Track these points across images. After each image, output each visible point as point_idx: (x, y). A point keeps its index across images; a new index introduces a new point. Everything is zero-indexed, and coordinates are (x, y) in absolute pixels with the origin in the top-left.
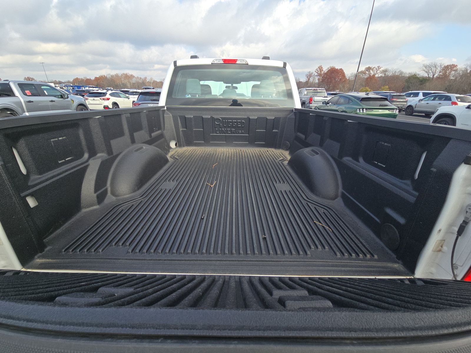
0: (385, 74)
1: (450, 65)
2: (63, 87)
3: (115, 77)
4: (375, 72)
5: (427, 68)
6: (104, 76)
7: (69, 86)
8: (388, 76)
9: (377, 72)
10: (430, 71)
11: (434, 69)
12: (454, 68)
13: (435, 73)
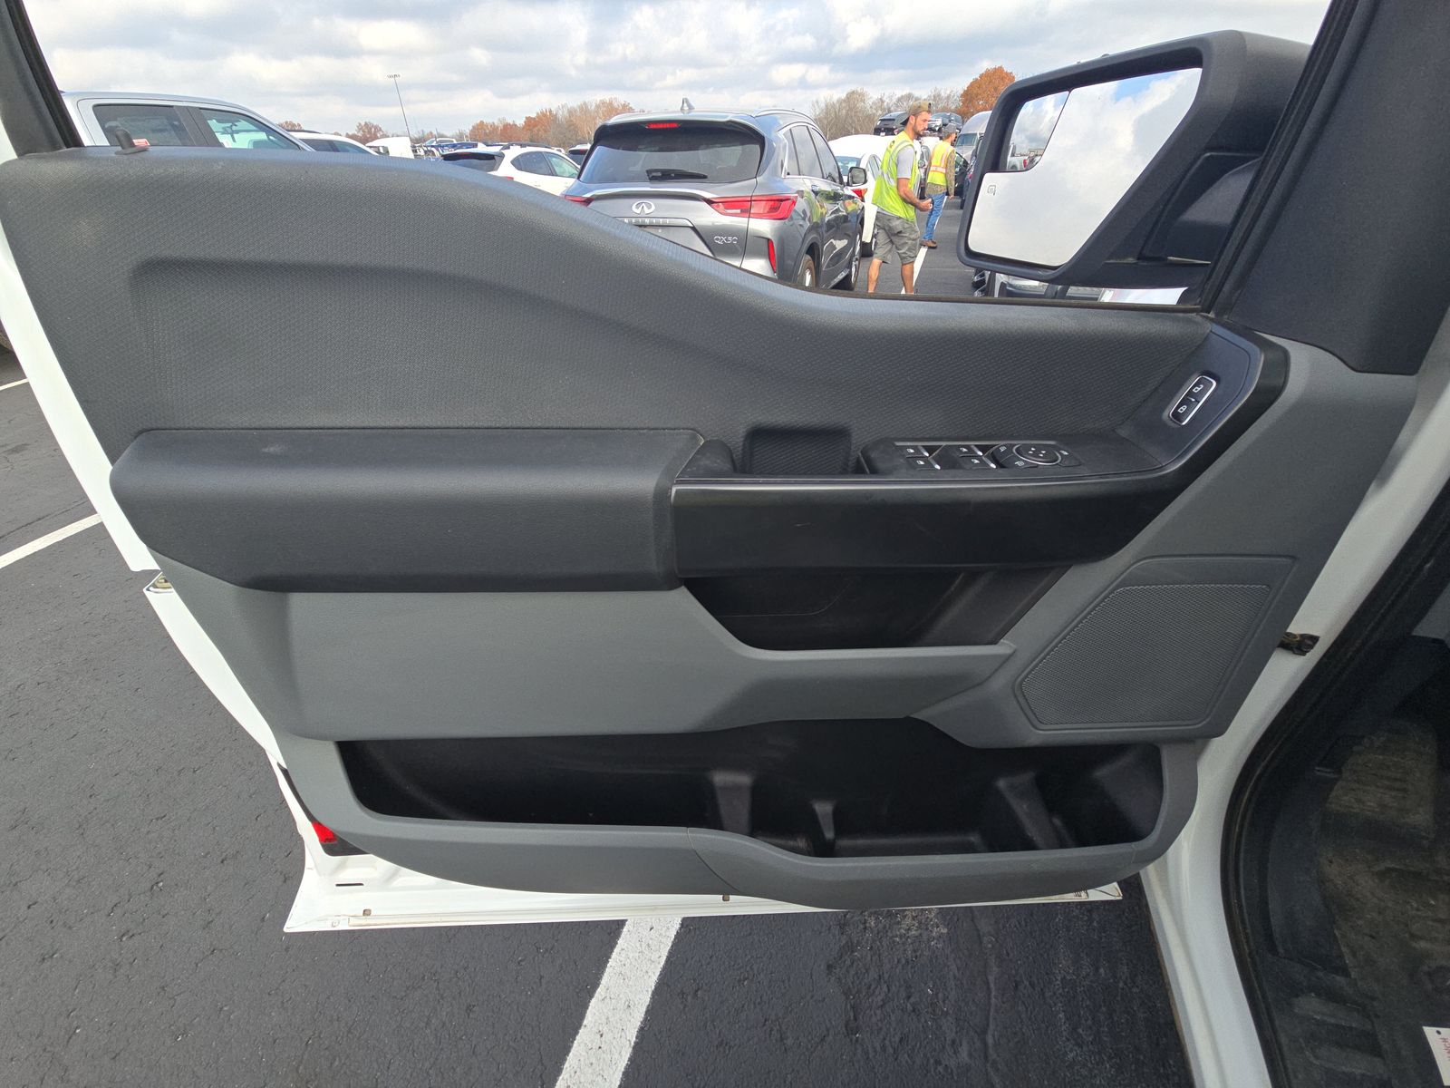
2: (433, 149)
3: (578, 114)
6: (550, 111)
7: (447, 146)
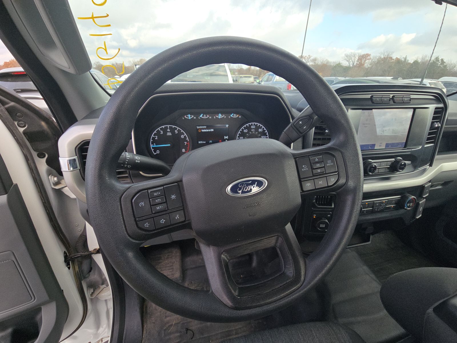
0: (315, 63)
1: (365, 55)
4: (307, 60)
5: (348, 57)
8: (317, 64)
9: (308, 60)
10: (350, 60)
11: (353, 58)
12: (368, 57)
13: (355, 61)
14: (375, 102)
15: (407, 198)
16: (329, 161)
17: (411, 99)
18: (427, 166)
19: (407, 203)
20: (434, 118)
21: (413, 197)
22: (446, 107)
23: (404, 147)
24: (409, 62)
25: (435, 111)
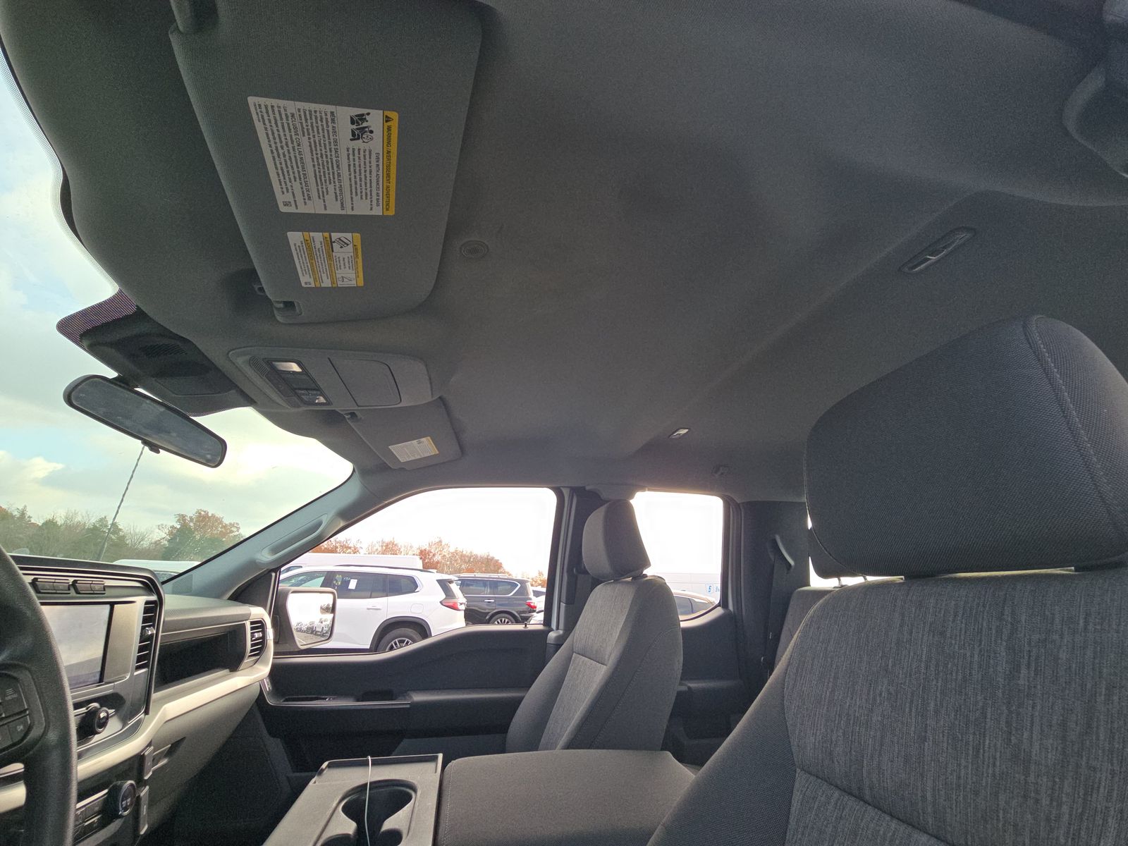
14: (42, 591)
15: (120, 787)
16: (9, 691)
17: (105, 588)
18: (141, 716)
19: (122, 801)
20: (145, 620)
21: (130, 782)
22: (160, 602)
23: (99, 682)
24: (33, 521)
25: (145, 608)
